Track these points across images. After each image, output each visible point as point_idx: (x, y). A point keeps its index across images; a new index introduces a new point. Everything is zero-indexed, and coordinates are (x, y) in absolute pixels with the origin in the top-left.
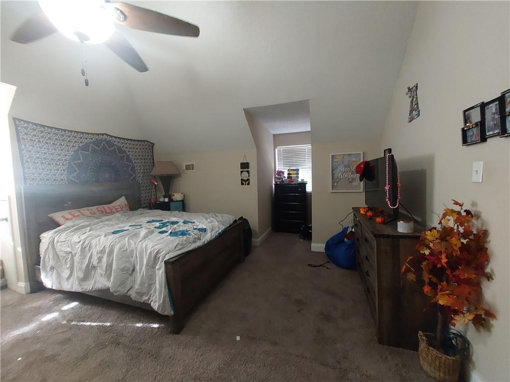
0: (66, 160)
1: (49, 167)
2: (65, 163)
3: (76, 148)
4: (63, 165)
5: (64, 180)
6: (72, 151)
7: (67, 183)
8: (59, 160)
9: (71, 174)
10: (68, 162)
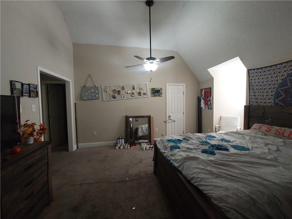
0: (274, 88)
1: (263, 94)
2: (273, 90)
3: (284, 76)
4: (272, 92)
5: (272, 103)
6: (280, 80)
7: (273, 105)
8: (269, 88)
9: (277, 98)
10: (276, 89)
